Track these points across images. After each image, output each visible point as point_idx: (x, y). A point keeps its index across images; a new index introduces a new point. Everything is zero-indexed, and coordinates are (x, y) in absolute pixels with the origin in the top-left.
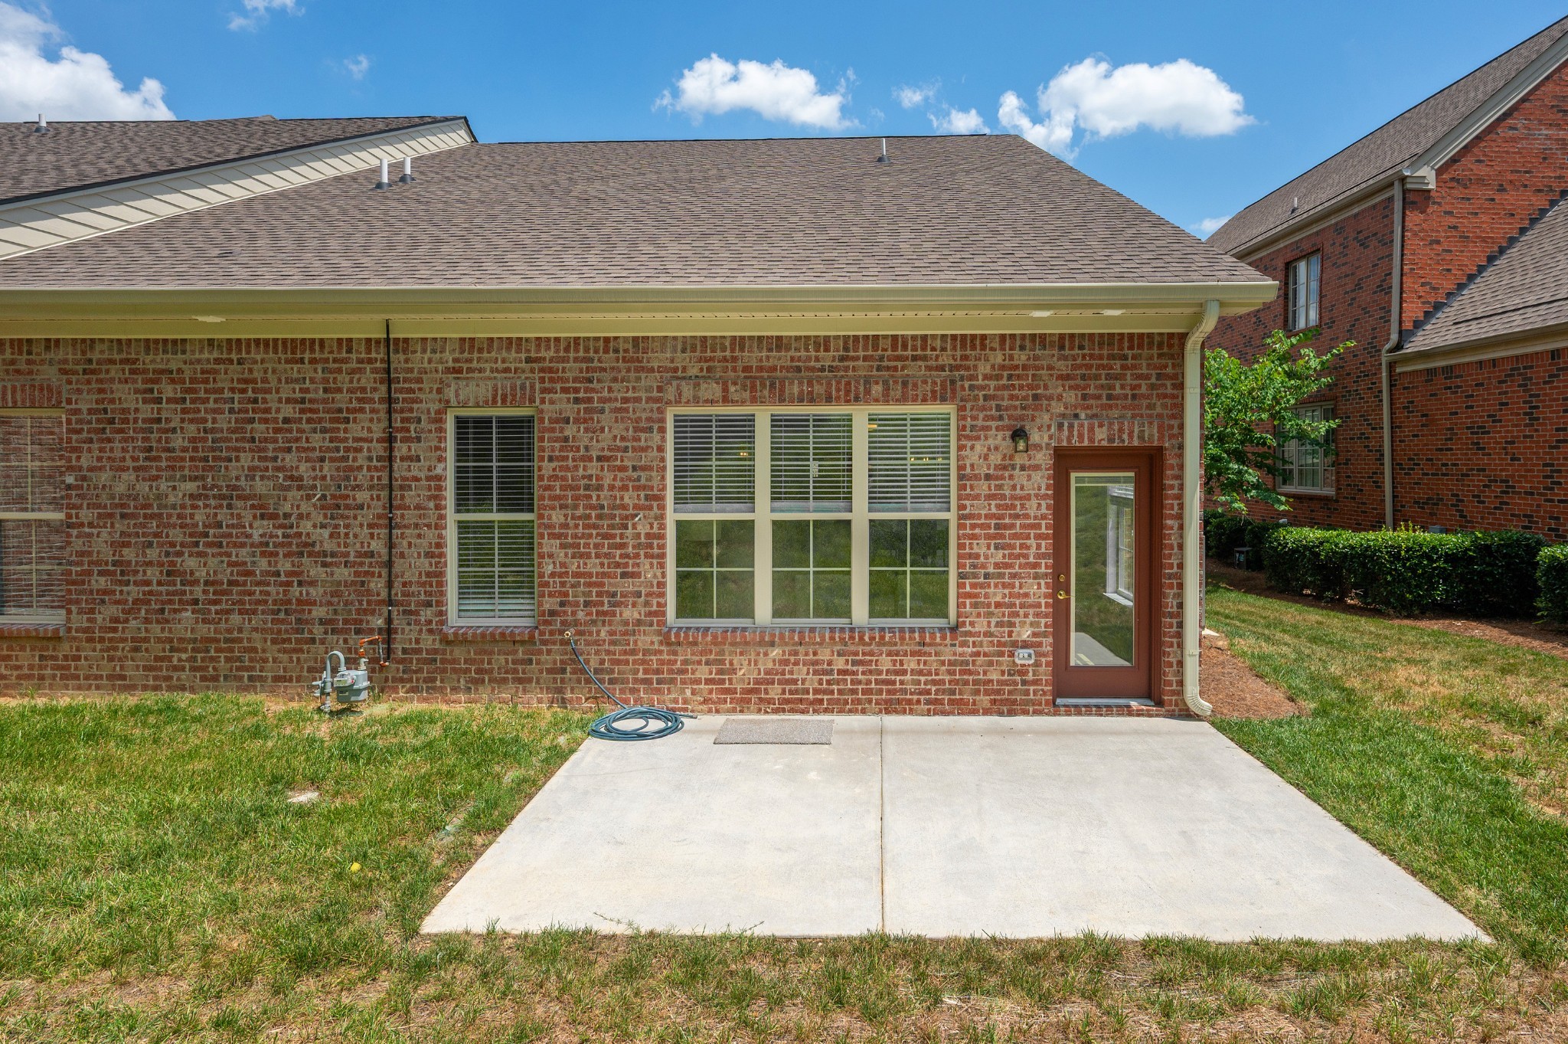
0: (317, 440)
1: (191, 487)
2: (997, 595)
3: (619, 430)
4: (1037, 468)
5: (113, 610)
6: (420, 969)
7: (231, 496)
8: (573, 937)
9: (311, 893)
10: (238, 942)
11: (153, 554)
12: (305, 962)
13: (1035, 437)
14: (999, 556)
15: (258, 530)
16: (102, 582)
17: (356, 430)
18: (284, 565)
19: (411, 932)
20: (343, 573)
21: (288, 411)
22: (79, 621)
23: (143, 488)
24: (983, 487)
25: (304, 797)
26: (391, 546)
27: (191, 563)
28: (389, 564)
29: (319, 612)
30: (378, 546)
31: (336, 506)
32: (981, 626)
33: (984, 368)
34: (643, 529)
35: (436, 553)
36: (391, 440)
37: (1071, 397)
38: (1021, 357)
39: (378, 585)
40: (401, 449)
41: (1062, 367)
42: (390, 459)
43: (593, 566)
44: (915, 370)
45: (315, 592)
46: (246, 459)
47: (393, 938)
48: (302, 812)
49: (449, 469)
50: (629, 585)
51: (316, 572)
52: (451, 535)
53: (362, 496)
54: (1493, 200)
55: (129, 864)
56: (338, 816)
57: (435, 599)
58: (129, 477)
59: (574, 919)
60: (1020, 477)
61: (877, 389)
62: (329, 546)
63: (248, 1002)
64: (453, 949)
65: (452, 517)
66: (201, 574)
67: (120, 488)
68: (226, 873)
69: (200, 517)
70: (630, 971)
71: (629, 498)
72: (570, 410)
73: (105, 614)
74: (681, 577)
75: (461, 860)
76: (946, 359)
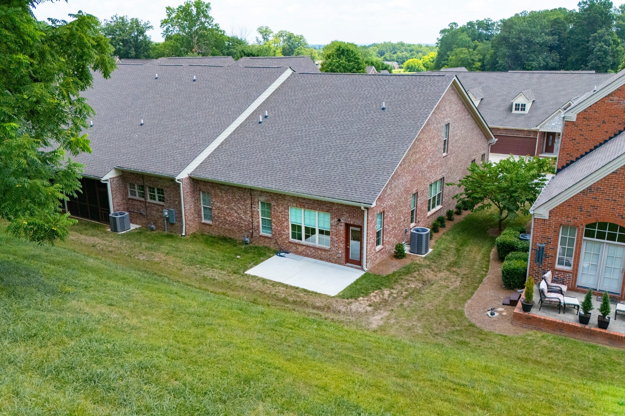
0: (242, 203)
1: (227, 206)
2: (336, 245)
3: (282, 208)
4: (342, 226)
5: (218, 223)
6: (243, 275)
7: (232, 209)
8: (256, 276)
9: (237, 267)
10: (230, 270)
11: (222, 216)
12: (235, 273)
13: (342, 221)
14: (336, 239)
15: (236, 215)
16: (216, 218)
17: (247, 202)
18: (239, 220)
19: (244, 273)
20: (246, 223)
21: (238, 197)
22: (214, 224)
23: (221, 205)
24: (334, 227)
25: (238, 257)
26: (252, 220)
27: (227, 218)
28: (252, 223)
29: (243, 228)
30: (251, 220)
31: (245, 213)
32: (334, 249)
33: (334, 208)
34: (286, 224)
35: (258, 222)
36: (252, 204)
37: (347, 215)
38: (340, 207)
39: (251, 226)
40: (253, 206)
41: (346, 210)
42: (252, 207)
43: (279, 229)
44: (324, 207)
45: (243, 225)
46: (233, 204)
47: (242, 273)
48: (238, 259)
49: (260, 210)
50: (284, 233)
51: (243, 222)
52: (260, 220)
53: (248, 212)
54: (600, 126)
55: (222, 261)
56: (241, 260)
57: (258, 229)
58: (219, 203)
59: (256, 275)
60: (340, 227)
61: (318, 209)
62: (244, 219)
63: (230, 274)
64: (246, 275)
65: (261, 217)
66: (229, 219)
67: (218, 205)
68: (230, 264)
69: (228, 211)
70: (258, 279)
71: (284, 219)
72: (275, 204)
73: (217, 223)
74: (292, 233)
75: (251, 267)
76: (328, 205)
